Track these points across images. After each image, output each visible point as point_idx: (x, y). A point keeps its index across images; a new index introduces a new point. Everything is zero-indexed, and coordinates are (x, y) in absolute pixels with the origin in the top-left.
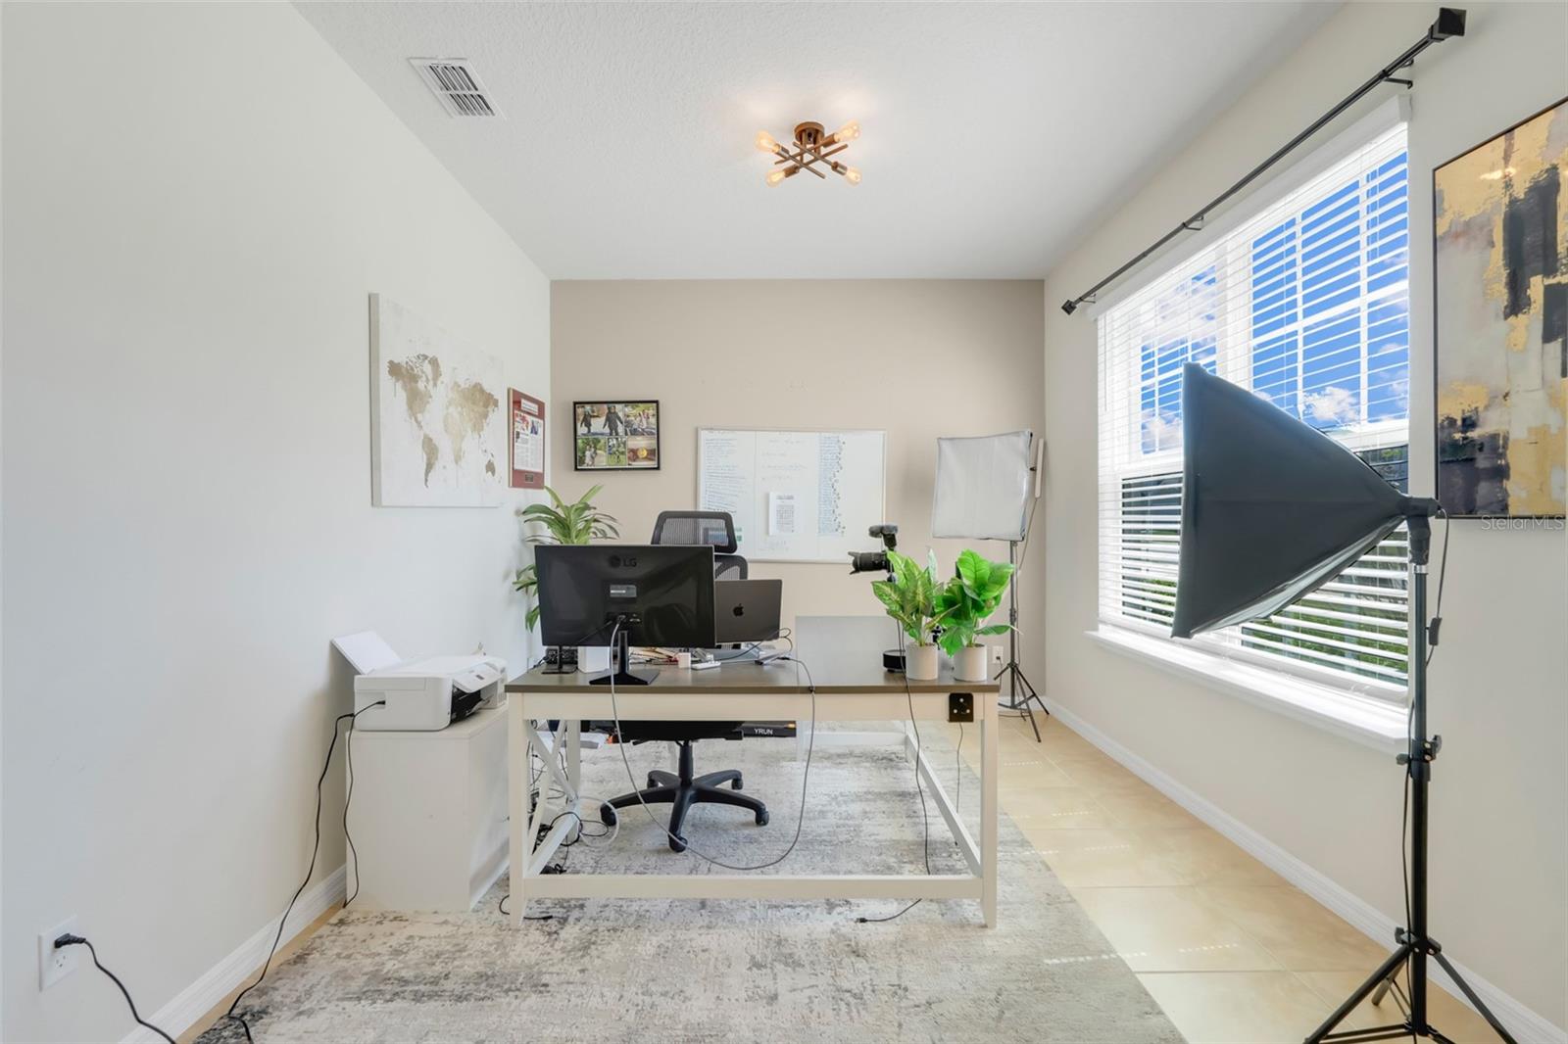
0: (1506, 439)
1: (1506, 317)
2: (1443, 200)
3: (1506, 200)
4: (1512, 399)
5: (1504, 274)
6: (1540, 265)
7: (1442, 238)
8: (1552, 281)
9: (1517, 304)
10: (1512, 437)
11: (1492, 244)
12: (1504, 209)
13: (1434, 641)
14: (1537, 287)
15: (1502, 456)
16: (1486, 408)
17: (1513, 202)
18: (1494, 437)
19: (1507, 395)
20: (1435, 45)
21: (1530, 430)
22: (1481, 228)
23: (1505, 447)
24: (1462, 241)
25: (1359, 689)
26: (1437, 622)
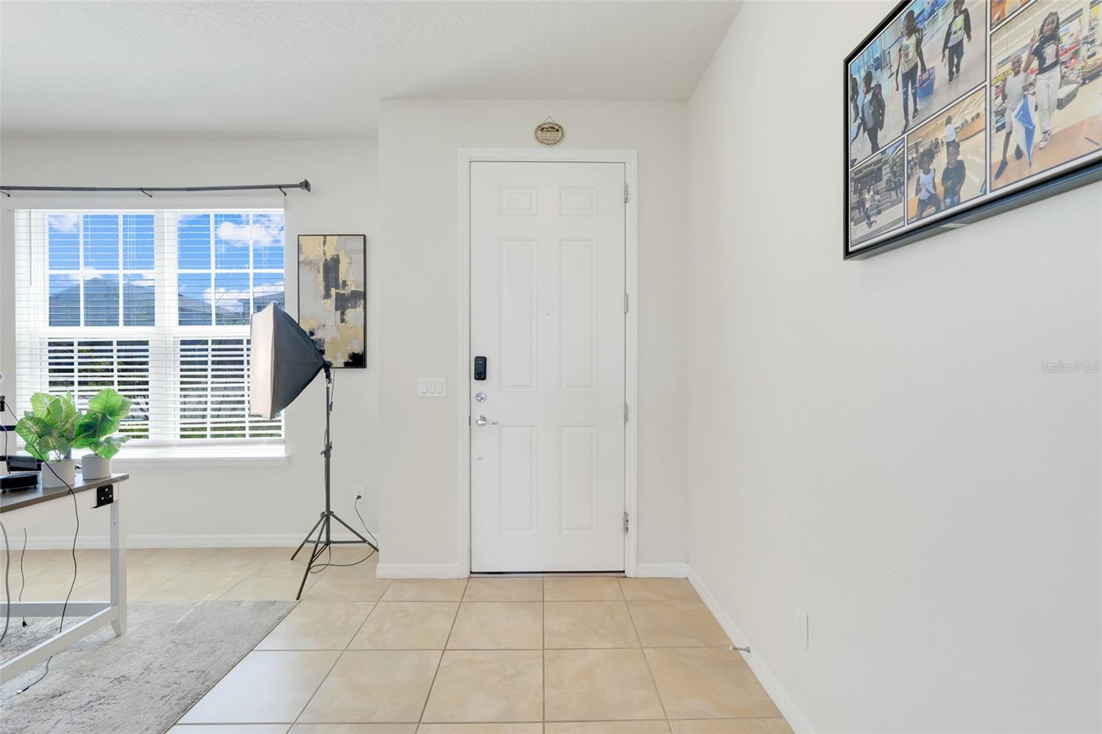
0: (324, 341)
1: (324, 299)
2: (302, 249)
3: (324, 259)
4: (326, 327)
5: (323, 284)
6: (334, 284)
7: (302, 262)
8: (337, 291)
9: (327, 296)
10: (326, 340)
11: (320, 272)
12: (323, 262)
13: (331, 410)
14: (333, 291)
15: (323, 346)
16: (317, 329)
17: (326, 260)
18: (320, 339)
19: (324, 326)
20: (300, 189)
21: (331, 338)
22: (316, 265)
23: (323, 343)
24: (309, 266)
25: (263, 442)
26: (332, 403)
